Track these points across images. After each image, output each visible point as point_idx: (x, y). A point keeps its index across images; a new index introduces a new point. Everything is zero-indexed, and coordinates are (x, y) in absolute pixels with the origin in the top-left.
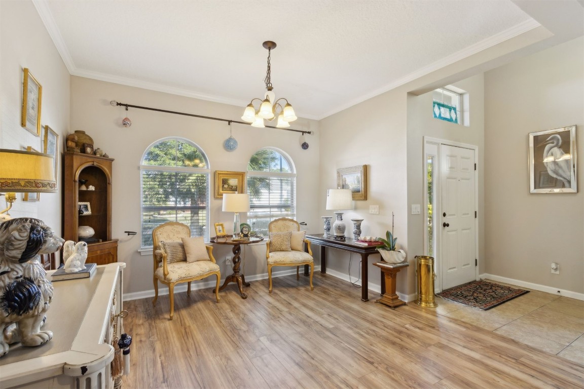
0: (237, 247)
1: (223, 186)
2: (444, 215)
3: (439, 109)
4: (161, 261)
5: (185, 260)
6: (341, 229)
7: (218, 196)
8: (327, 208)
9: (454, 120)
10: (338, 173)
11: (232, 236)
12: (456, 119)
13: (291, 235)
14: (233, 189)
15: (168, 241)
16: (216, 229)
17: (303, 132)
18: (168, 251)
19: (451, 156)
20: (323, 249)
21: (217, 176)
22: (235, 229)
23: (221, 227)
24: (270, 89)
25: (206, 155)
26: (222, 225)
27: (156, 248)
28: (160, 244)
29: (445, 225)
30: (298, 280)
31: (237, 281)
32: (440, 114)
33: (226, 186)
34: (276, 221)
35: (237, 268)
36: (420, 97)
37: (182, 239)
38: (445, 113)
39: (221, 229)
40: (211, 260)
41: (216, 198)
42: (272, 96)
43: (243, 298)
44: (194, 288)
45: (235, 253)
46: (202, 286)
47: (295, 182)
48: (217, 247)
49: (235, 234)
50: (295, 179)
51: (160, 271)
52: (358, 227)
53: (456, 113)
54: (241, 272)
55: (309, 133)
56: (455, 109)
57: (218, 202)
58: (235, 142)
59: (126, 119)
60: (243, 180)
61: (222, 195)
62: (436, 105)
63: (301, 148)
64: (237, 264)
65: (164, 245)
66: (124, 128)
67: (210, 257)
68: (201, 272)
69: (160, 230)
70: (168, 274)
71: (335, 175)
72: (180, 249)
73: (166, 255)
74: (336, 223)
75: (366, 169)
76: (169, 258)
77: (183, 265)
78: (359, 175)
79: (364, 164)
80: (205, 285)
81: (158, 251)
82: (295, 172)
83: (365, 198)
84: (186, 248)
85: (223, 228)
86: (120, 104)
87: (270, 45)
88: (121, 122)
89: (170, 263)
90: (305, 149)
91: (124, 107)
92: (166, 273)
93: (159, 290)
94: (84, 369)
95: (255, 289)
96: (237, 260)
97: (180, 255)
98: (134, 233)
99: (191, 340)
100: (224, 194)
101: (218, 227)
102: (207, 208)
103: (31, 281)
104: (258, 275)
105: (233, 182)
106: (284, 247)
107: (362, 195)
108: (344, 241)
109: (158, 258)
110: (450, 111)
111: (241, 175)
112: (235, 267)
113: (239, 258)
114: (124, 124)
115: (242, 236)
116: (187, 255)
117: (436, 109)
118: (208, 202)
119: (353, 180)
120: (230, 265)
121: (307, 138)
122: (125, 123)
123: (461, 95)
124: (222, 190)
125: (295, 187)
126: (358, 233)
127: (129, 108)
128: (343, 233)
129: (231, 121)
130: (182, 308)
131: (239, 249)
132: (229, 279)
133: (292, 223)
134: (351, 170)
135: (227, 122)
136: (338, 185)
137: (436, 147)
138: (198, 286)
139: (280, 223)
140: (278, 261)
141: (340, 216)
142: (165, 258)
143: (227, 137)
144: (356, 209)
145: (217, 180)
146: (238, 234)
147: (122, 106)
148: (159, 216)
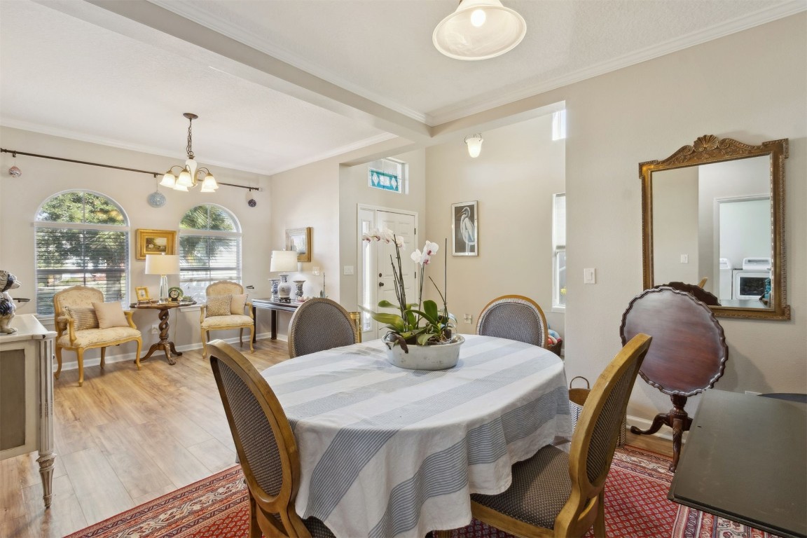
0: (164, 312)
1: (147, 247)
2: (380, 275)
3: (379, 177)
4: (65, 329)
5: (97, 326)
6: (286, 291)
7: (140, 257)
8: (271, 271)
9: (394, 187)
10: (287, 233)
11: (158, 301)
12: (397, 187)
13: (231, 299)
14: (160, 249)
15: (74, 307)
16: (137, 293)
17: (250, 189)
18: (75, 317)
19: (388, 221)
20: (274, 313)
21: (139, 235)
22: (161, 293)
23: (143, 292)
24: (191, 157)
25: (124, 211)
26: (145, 289)
27: (58, 315)
28: (64, 310)
29: (381, 285)
30: (241, 346)
31: (165, 349)
32: (379, 182)
33: (151, 246)
34: (215, 284)
35: (164, 335)
36: (353, 168)
37: (93, 304)
38: (385, 181)
39: (144, 293)
40: (130, 326)
41: (138, 259)
42: (192, 165)
43: (171, 364)
44: (109, 360)
45: (161, 319)
46: (120, 358)
47: (241, 242)
48: (139, 312)
49: (161, 300)
50: (241, 239)
51: (65, 339)
52: (300, 288)
53: (397, 181)
54: (170, 339)
55: (257, 189)
56: (396, 177)
57: (139, 264)
58: (163, 198)
59: (14, 168)
60: (173, 241)
61: (145, 256)
62: (375, 174)
63: (248, 204)
64: (164, 331)
65: (69, 311)
66: (11, 178)
67: (129, 323)
68: (118, 337)
69: (65, 295)
70: (76, 339)
71: (284, 236)
72: (90, 315)
73: (72, 320)
74: (281, 284)
75: (310, 231)
76: (76, 324)
77: (95, 331)
78: (304, 236)
79: (308, 226)
80: (124, 357)
81: (61, 317)
82: (241, 232)
83: (309, 259)
84: (97, 313)
85: (146, 292)
86: (6, 151)
87: (191, 116)
88: (7, 171)
89: (78, 330)
90: (252, 206)
91: (11, 154)
92: (73, 338)
93: (63, 364)
94: (44, 336)
95: (187, 357)
96: (164, 326)
97: (91, 321)
98: (26, 300)
99: (104, 396)
100: (147, 255)
101: (140, 292)
102: (127, 271)
103: (7, 300)
104: (193, 345)
105: (161, 241)
106: (222, 311)
107: (307, 256)
108: (290, 302)
109: (62, 325)
110: (391, 179)
111: (170, 234)
112: (162, 333)
113: (166, 324)
114: (11, 174)
115: (170, 299)
116: (100, 321)
117: (375, 178)
118: (128, 265)
119: (300, 243)
120: (157, 332)
121: (255, 195)
122: (12, 172)
123: (403, 164)
124: (147, 250)
125: (241, 248)
126: (300, 293)
127: (17, 155)
128: (288, 294)
129: (157, 174)
130: (94, 377)
131: (167, 314)
132: (154, 348)
133: (234, 286)
134: (298, 230)
135: (153, 175)
136: (287, 246)
137: (372, 213)
138: (115, 359)
139: (221, 286)
140: (213, 324)
141: (285, 278)
142: (71, 323)
143: (153, 191)
144: (302, 270)
145: (139, 240)
146: (166, 300)
147: (8, 153)
148: (47, 288)
